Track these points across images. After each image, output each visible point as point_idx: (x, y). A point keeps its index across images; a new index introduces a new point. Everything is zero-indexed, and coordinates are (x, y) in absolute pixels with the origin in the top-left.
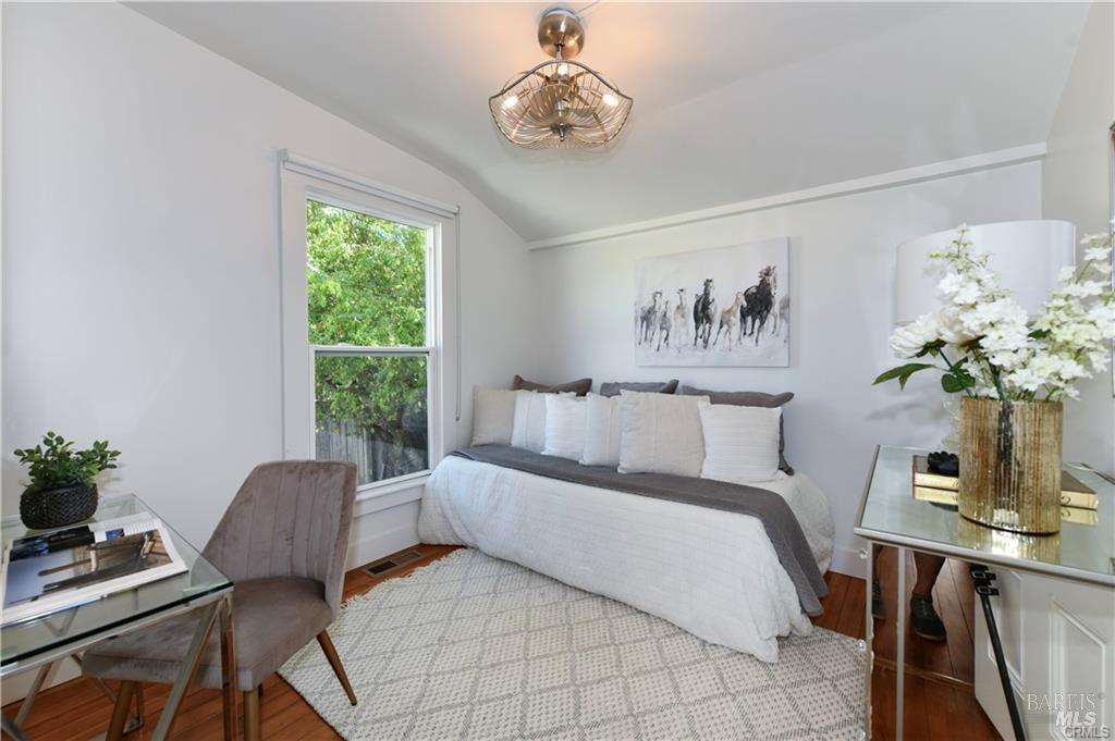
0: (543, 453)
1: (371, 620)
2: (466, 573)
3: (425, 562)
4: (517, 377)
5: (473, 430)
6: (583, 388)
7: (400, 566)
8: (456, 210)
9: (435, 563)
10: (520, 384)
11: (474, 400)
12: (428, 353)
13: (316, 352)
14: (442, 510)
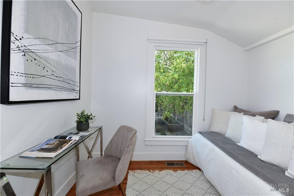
0: (238, 144)
1: (156, 183)
2: (195, 182)
3: (183, 169)
4: (235, 106)
5: (211, 125)
6: (273, 115)
7: (176, 166)
8: (205, 41)
9: (186, 171)
10: (236, 109)
11: (212, 114)
12: (193, 95)
13: (156, 94)
14: (193, 152)
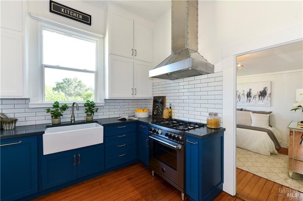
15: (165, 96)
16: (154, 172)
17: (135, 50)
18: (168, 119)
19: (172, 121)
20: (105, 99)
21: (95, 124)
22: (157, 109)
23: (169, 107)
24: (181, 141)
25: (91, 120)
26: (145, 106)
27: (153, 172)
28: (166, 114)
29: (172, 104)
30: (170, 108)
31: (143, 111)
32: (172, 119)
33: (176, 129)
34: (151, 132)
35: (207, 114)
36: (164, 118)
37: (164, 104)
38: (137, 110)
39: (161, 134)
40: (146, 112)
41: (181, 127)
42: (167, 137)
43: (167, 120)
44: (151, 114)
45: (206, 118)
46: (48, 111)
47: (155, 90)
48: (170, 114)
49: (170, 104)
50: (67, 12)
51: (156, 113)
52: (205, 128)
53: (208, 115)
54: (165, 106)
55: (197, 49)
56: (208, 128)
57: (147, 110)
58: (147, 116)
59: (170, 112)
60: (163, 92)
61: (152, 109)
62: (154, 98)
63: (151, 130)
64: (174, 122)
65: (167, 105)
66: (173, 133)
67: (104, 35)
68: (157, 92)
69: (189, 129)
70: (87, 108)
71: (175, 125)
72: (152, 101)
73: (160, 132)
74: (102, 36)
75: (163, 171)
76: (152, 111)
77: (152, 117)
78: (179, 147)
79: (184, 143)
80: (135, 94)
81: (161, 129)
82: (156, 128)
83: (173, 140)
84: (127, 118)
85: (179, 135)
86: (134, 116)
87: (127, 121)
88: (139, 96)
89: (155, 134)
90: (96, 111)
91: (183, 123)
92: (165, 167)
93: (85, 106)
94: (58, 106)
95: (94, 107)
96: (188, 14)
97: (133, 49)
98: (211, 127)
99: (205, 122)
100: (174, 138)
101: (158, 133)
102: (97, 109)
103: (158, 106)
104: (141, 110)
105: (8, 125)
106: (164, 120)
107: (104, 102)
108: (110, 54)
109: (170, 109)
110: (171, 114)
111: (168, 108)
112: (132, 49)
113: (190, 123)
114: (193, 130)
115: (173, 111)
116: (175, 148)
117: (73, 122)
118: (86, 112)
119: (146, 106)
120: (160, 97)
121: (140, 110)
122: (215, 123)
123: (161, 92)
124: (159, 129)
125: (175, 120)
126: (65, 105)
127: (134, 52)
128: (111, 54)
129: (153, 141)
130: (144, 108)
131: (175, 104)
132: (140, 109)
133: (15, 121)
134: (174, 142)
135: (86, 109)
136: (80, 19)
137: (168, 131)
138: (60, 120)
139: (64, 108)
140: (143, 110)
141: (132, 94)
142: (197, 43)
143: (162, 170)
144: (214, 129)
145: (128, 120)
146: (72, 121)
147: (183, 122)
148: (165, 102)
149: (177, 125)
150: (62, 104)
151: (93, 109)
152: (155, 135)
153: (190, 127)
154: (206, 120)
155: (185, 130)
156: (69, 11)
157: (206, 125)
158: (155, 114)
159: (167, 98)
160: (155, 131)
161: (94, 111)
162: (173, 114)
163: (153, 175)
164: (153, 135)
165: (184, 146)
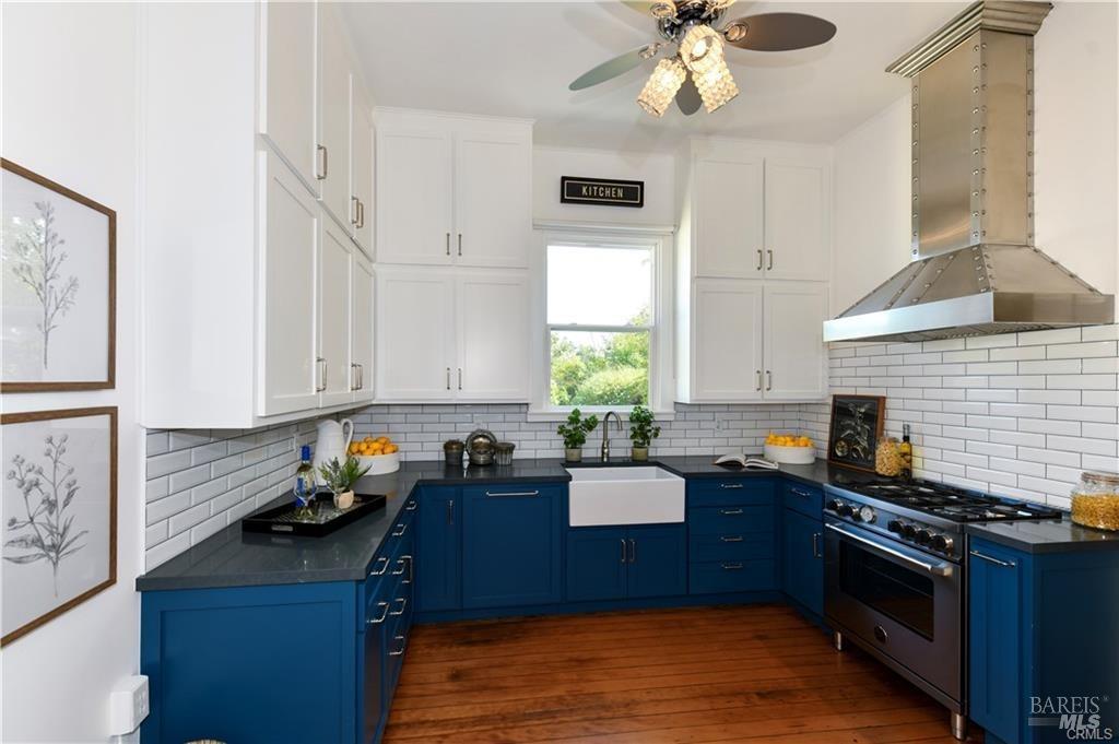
15: (884, 398)
16: (842, 636)
17: (769, 252)
18: (896, 476)
19: (914, 487)
20: (676, 403)
21: (654, 468)
22: (850, 441)
23: (900, 436)
24: (952, 550)
25: (644, 458)
26: (797, 424)
27: (839, 635)
28: (885, 460)
29: (914, 427)
30: (906, 439)
31: (793, 441)
32: (916, 479)
33: (930, 513)
34: (834, 513)
35: (1077, 476)
36: (881, 473)
37: (879, 425)
38: (772, 437)
39: (871, 522)
40: (806, 446)
41: (953, 510)
42: (895, 535)
43: (894, 480)
44: (825, 455)
45: (1067, 489)
46: (561, 431)
47: (839, 372)
48: (904, 462)
49: (907, 428)
50: (593, 190)
51: (842, 452)
52: (1066, 525)
53: (1078, 479)
54: (882, 429)
55: (1031, 236)
56: (1076, 525)
57: (810, 438)
58: (810, 460)
59: (907, 456)
60: (874, 381)
61: (826, 436)
62: (834, 401)
63: (833, 506)
64: (922, 489)
65: (893, 427)
66: (918, 522)
67: (675, 226)
68: (846, 382)
69: (985, 520)
70: (636, 425)
71: (928, 499)
72: (829, 410)
73: (867, 515)
74: (672, 229)
75: (881, 638)
76: (826, 445)
77: (829, 464)
78: (942, 570)
79: (962, 560)
80: (768, 389)
81: (870, 507)
82: (852, 501)
83: (918, 545)
84: (741, 459)
85: (943, 530)
86: (761, 456)
87: (744, 470)
88: (780, 393)
89: (849, 518)
90: (656, 435)
91: (959, 497)
92: (888, 627)
93: (632, 421)
94: (577, 421)
95: (649, 423)
96: (984, 128)
97: (761, 249)
98: (1090, 525)
99: (1065, 504)
100: (922, 538)
101: (858, 518)
102: (658, 429)
103: (854, 429)
104: (788, 439)
105: (504, 456)
106: (880, 479)
107: (672, 410)
108: (696, 278)
109: (906, 444)
110: (910, 461)
111: (895, 440)
112: (759, 251)
113: (993, 501)
114: (1002, 525)
115: (917, 451)
116: (927, 569)
117: (605, 460)
118: (632, 437)
119: (803, 424)
120: (860, 400)
121: (782, 439)
122: (1112, 511)
123: (865, 382)
124: (863, 506)
125: (928, 484)
126: (593, 417)
127: (765, 259)
128: (698, 277)
129: (841, 542)
130: (794, 432)
131: (927, 429)
132: (784, 436)
133: (511, 448)
134: (922, 551)
135: (633, 429)
136: (620, 198)
137: (899, 516)
138: (580, 453)
139: (591, 424)
140: (794, 439)
141: (758, 389)
142: (1031, 215)
143: (876, 633)
144: (1107, 532)
145: (749, 467)
146: (603, 458)
147: (961, 492)
148: (883, 419)
149: (936, 500)
150: (586, 414)
151: (648, 428)
152: (848, 522)
153: (990, 515)
154: (1069, 494)
155: (965, 519)
156: (595, 188)
157: (1069, 514)
158: (839, 454)
159: (889, 403)
160: (847, 511)
161: (649, 434)
162: (917, 462)
163: (839, 647)
164: (840, 524)
165: (962, 566)
